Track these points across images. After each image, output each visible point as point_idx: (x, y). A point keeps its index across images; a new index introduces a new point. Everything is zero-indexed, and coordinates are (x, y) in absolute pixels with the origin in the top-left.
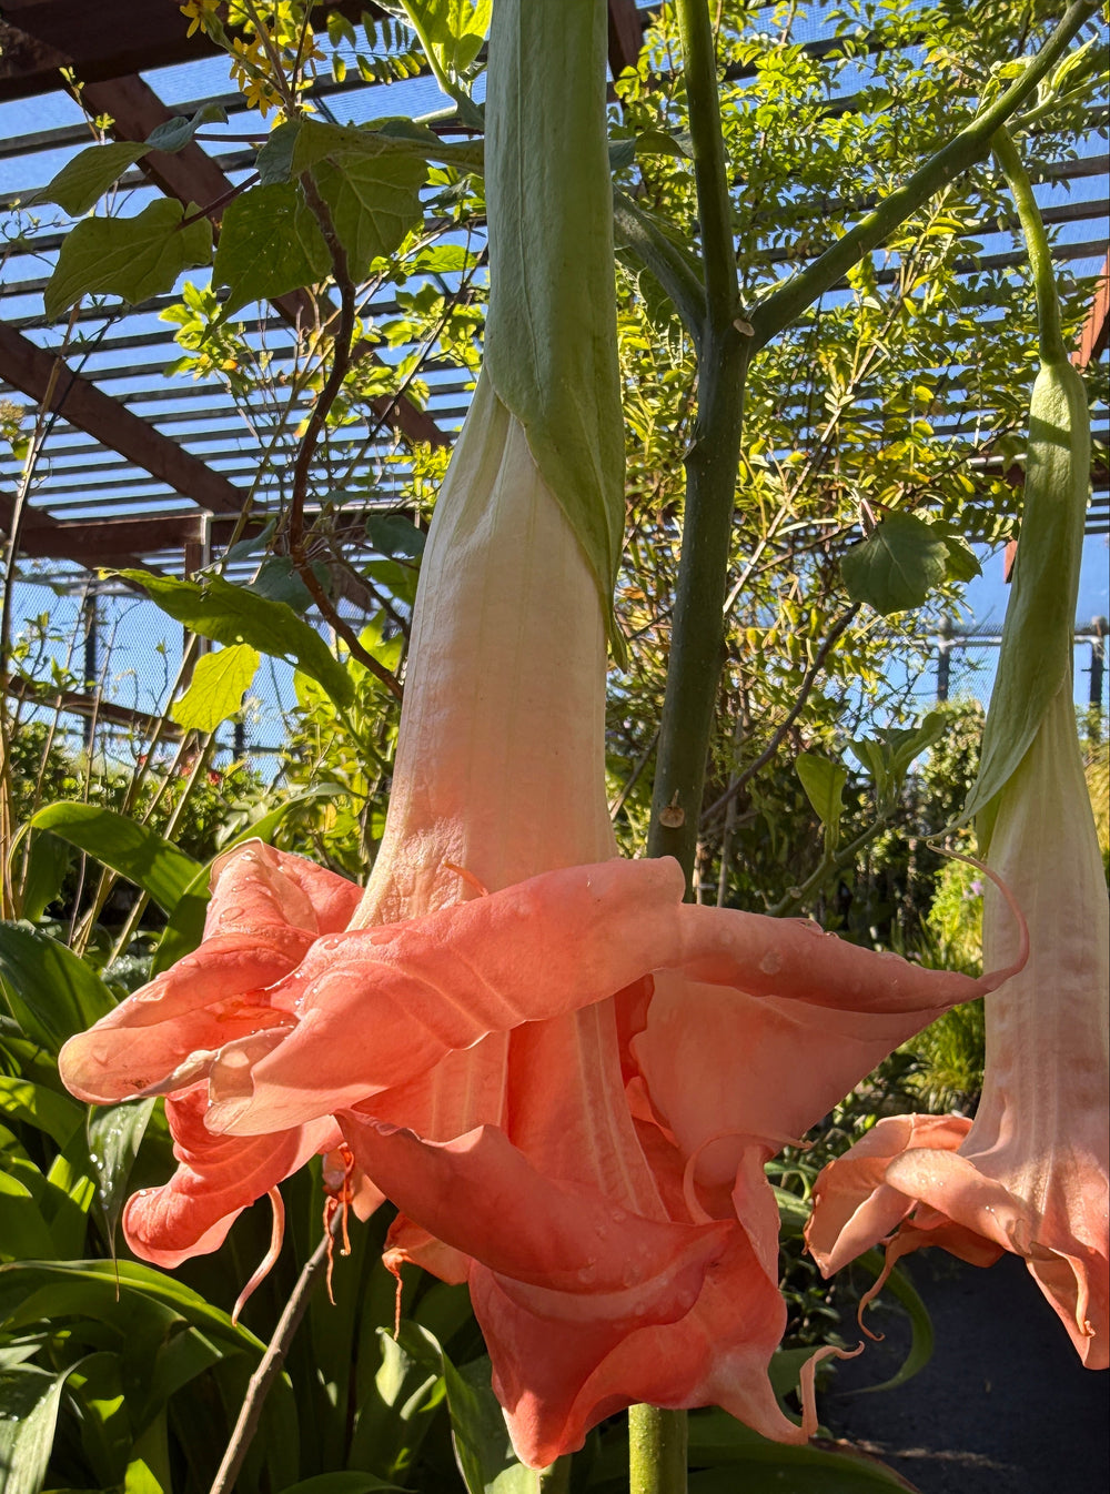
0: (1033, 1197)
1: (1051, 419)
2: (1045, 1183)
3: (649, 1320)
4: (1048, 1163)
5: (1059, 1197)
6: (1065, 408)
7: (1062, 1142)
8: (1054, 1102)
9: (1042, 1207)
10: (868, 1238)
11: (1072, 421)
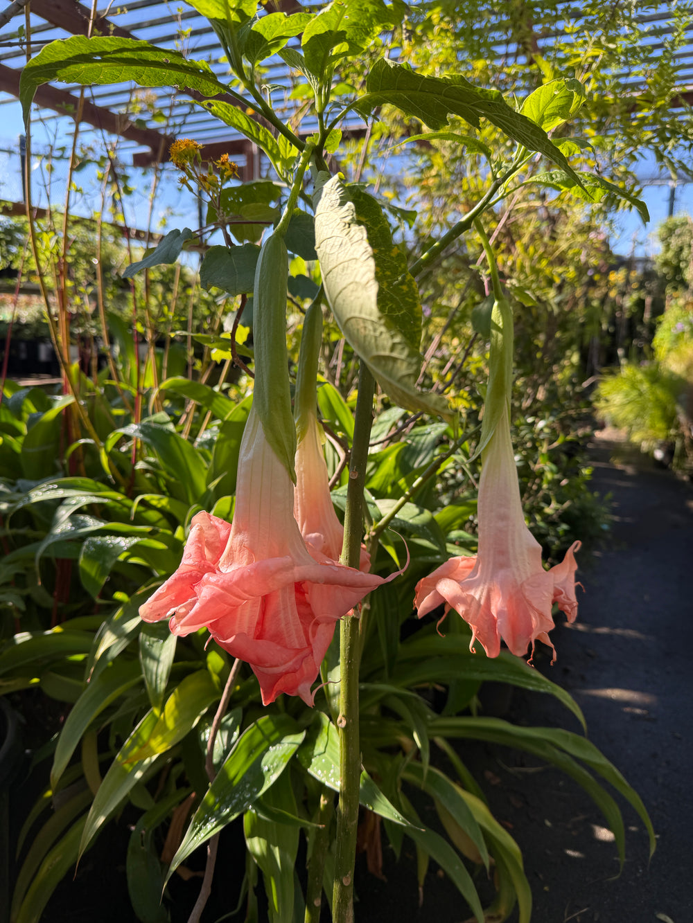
0: (480, 598)
1: (497, 322)
2: (485, 593)
3: (287, 673)
4: (486, 587)
5: (488, 599)
6: (501, 320)
7: (492, 579)
8: (491, 566)
9: (482, 602)
10: (432, 607)
11: (503, 324)
